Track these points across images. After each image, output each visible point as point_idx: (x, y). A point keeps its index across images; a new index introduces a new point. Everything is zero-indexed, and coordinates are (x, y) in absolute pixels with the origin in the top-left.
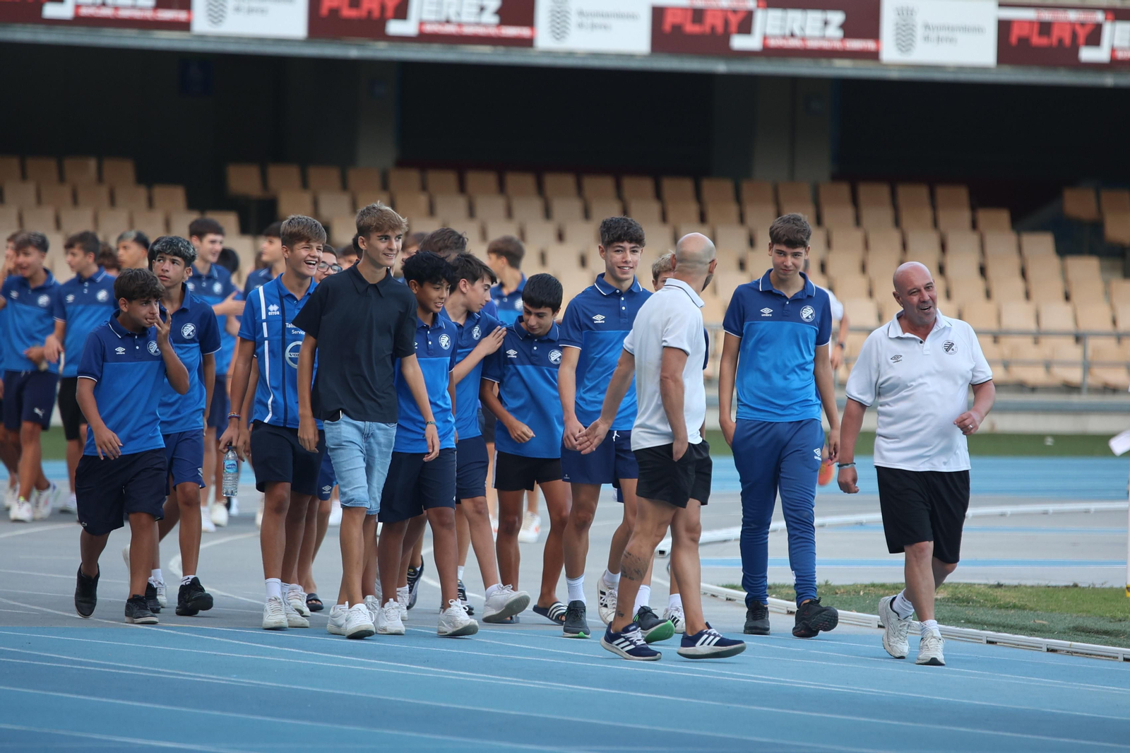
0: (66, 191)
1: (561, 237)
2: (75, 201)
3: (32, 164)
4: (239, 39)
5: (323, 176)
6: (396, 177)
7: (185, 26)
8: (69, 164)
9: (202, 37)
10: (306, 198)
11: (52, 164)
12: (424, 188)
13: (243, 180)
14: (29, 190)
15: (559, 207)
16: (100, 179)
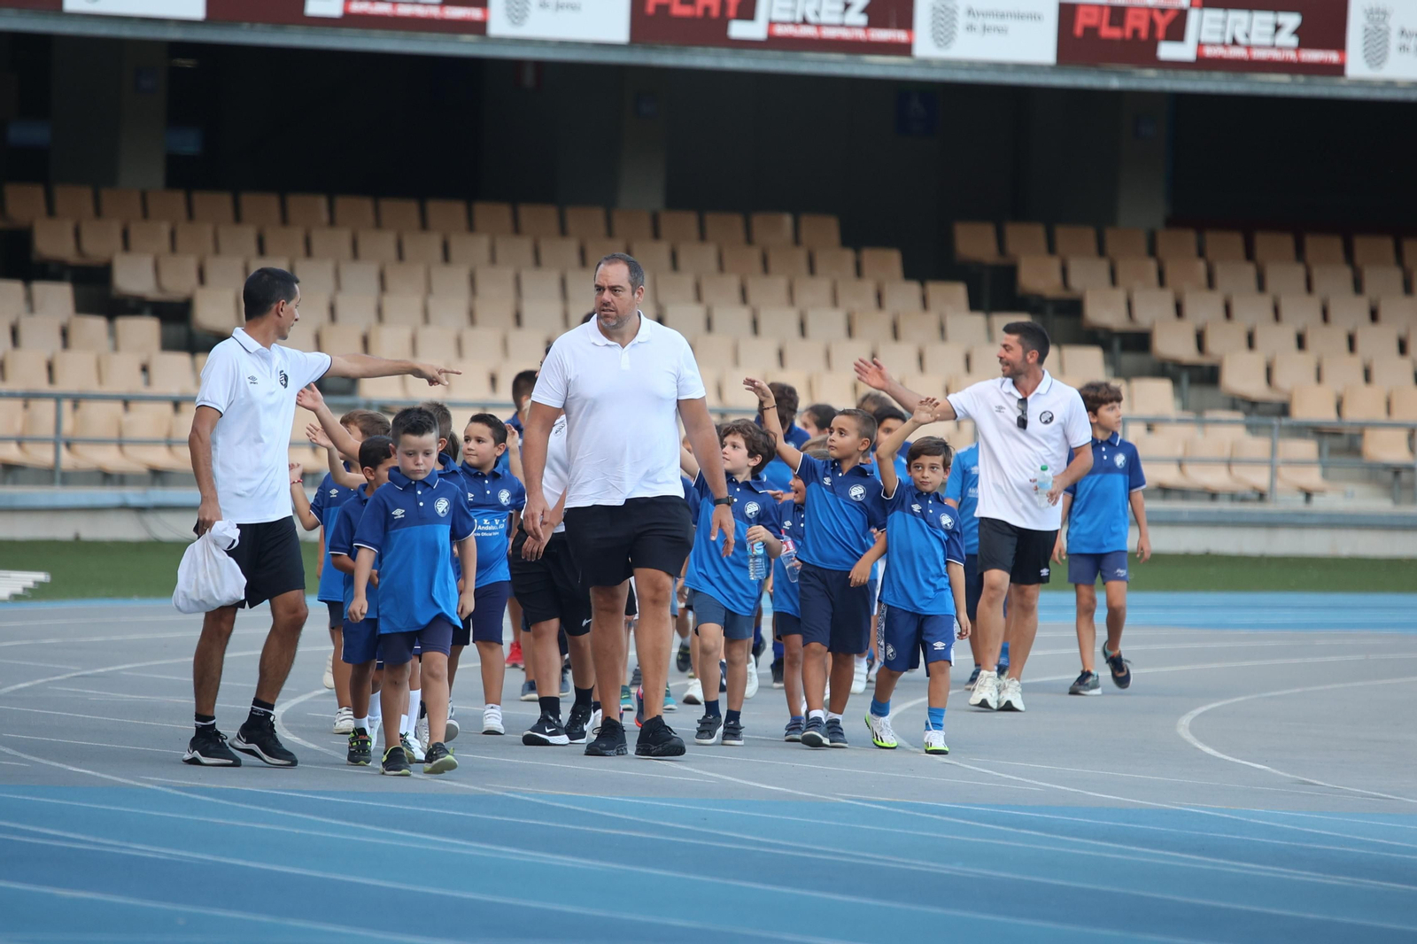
0: (755, 254)
1: (1374, 316)
2: (766, 269)
3: (712, 220)
4: (972, 66)
5: (1074, 238)
6: (1165, 240)
7: (905, 49)
8: (758, 220)
9: (926, 63)
10: (1054, 265)
11: (737, 221)
12: (1201, 253)
13: (974, 242)
14: (709, 253)
15: (1371, 278)
16: (797, 241)
